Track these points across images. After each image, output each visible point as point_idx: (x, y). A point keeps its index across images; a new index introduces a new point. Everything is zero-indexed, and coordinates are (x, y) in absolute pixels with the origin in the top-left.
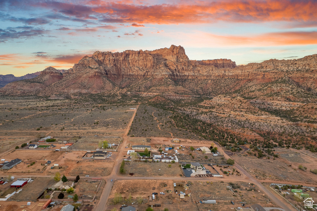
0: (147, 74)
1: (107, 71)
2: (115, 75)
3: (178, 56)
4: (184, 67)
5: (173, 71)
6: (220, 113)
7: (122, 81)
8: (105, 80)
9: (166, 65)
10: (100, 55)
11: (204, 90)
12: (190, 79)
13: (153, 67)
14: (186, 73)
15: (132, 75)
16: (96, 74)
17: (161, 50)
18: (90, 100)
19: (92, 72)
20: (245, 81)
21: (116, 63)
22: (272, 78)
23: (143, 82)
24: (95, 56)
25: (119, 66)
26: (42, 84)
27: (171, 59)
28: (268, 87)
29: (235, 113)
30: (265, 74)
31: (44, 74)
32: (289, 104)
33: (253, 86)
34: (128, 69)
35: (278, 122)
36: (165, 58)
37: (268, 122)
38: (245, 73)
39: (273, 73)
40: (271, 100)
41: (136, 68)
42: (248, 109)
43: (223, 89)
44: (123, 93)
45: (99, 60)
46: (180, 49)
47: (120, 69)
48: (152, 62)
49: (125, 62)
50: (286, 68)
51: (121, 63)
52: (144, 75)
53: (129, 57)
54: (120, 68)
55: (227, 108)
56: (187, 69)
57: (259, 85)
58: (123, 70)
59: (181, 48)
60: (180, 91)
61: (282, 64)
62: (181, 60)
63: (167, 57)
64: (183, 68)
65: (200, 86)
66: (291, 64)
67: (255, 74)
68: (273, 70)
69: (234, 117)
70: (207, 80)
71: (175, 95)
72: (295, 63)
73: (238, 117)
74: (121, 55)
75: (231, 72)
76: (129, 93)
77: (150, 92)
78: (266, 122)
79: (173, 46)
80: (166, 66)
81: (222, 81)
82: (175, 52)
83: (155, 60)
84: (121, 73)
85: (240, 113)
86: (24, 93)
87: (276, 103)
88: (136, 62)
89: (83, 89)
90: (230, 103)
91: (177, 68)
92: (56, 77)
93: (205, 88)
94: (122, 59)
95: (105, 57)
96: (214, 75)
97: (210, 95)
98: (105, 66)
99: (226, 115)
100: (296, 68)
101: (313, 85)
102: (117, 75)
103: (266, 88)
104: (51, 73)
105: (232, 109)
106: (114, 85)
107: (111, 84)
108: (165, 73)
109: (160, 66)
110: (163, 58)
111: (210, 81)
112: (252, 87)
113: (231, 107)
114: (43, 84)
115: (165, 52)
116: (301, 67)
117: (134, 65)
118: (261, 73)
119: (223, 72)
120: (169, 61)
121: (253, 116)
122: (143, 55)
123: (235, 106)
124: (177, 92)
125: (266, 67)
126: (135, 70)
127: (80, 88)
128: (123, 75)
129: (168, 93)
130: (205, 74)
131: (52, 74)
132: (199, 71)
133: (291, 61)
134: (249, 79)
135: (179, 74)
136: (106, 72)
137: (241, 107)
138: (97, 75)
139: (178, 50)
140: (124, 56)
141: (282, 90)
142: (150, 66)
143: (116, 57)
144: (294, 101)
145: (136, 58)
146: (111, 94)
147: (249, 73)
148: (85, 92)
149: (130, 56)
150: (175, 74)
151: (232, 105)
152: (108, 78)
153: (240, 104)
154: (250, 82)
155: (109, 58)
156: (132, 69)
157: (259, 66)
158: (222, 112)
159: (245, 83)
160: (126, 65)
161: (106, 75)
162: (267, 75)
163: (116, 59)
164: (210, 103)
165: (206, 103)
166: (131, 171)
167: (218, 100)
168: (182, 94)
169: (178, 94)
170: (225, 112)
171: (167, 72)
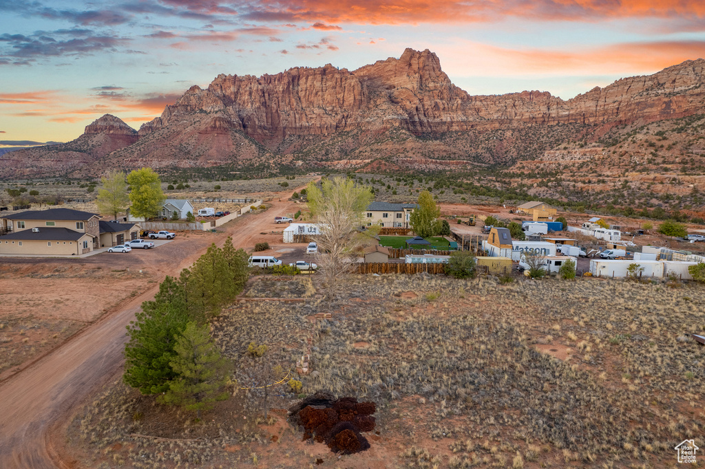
0: (344, 122)
1: (245, 119)
2: (264, 128)
3: (424, 74)
4: (438, 101)
5: (410, 113)
6: (587, 181)
7: (283, 143)
8: (238, 138)
9: (393, 100)
10: (228, 83)
11: (495, 154)
12: (456, 132)
13: (360, 104)
14: (446, 117)
15: (306, 127)
16: (218, 124)
17: (379, 64)
18: (195, 175)
19: (207, 121)
21: (267, 98)
23: (336, 140)
24: (216, 87)
25: (273, 105)
26: (85, 155)
27: (405, 83)
30: (671, 101)
31: (93, 132)
33: (650, 126)
34: (298, 113)
36: (389, 82)
38: (606, 107)
41: (317, 111)
42: (687, 163)
44: (283, 163)
45: (224, 96)
46: (428, 58)
47: (277, 115)
48: (356, 92)
49: (290, 97)
51: (280, 98)
52: (337, 127)
53: (298, 85)
54: (277, 111)
55: (607, 167)
56: (446, 106)
58: (283, 116)
59: (431, 57)
60: (436, 153)
62: (430, 85)
63: (395, 81)
64: (436, 105)
65: (483, 145)
67: (638, 104)
68: (696, 87)
69: (644, 187)
70: (500, 132)
71: (424, 160)
73: (659, 187)
74: (279, 80)
75: (566, 106)
76: (300, 163)
77: (357, 157)
79: (409, 50)
80: (393, 102)
81: (542, 131)
82: (415, 67)
83: (364, 89)
84: (279, 124)
85: (666, 176)
86: (39, 173)
88: (316, 94)
89: (184, 159)
90: (614, 153)
91: (420, 106)
92: (122, 138)
93: (498, 149)
94: (281, 89)
95: (240, 86)
96: (519, 118)
98: (241, 107)
99: (613, 184)
102: (269, 129)
104: (110, 130)
105: (626, 167)
106: (262, 149)
107: (254, 146)
108: (391, 117)
109: (378, 103)
110: (383, 84)
111: (508, 134)
112: (648, 129)
113: (622, 164)
114: (90, 154)
115: (390, 67)
117: (312, 103)
118: (660, 99)
119: (544, 109)
120: (400, 90)
122: (333, 76)
123: (636, 159)
124: (427, 154)
125: (674, 81)
126: (314, 116)
127: (175, 156)
128: (285, 128)
129: (406, 157)
130: (495, 116)
131: (111, 132)
132: (478, 111)
134: (621, 121)
135: (426, 121)
136: (242, 120)
137: (659, 160)
138: (220, 128)
139: (422, 59)
140: (286, 80)
142: (352, 101)
143: (266, 85)
145: (318, 84)
146: (252, 165)
147: (619, 104)
148: (187, 166)
149: (302, 81)
150: (417, 120)
151: (624, 157)
152: (247, 135)
153: (652, 153)
154: (623, 126)
155: (251, 88)
156: (308, 113)
157: (650, 82)
158: (594, 180)
159: (608, 131)
160: (291, 103)
161: (242, 129)
162: (680, 101)
163: (267, 89)
164: (538, 167)
165: (523, 167)
166: (329, 372)
167: (560, 156)
168: (443, 158)
169: (431, 158)
170: (606, 178)
171: (395, 113)
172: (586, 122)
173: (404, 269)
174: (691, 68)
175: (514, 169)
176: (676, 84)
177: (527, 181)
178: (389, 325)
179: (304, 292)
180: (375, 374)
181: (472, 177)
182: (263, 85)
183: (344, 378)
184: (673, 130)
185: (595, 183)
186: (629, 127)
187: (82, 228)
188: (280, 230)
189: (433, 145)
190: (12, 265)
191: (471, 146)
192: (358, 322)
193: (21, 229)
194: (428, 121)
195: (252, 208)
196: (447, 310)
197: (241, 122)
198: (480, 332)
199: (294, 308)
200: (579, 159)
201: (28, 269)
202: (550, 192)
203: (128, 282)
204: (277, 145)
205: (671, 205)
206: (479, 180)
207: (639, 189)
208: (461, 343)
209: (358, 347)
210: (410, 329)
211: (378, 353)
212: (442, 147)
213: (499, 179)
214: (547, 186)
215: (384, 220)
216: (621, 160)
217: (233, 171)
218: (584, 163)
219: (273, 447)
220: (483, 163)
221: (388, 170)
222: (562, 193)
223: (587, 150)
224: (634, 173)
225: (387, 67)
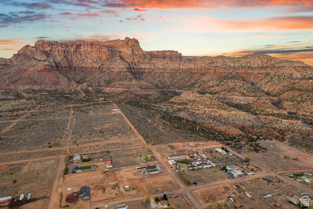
0: (102, 66)
2: (66, 67)
3: (133, 48)
4: (140, 60)
5: (129, 64)
6: (195, 109)
7: (75, 74)
8: (57, 74)
9: (122, 58)
10: (45, 45)
11: (162, 83)
12: (147, 72)
13: (108, 59)
14: (143, 66)
15: (85, 68)
16: (47, 67)
17: (114, 41)
19: (41, 65)
20: (198, 75)
21: (66, 54)
22: (223, 73)
24: (39, 46)
25: (70, 57)
27: (126, 51)
29: (209, 109)
30: (216, 69)
32: (245, 99)
34: (81, 61)
35: (245, 117)
36: (119, 50)
37: (238, 116)
38: (198, 67)
39: (223, 68)
40: (230, 95)
41: (89, 61)
42: (218, 105)
43: (180, 82)
44: (83, 88)
45: (44, 51)
46: (135, 42)
47: (71, 61)
48: (107, 54)
49: (77, 54)
50: (233, 64)
51: (72, 54)
52: (99, 68)
53: (80, 49)
54: (71, 59)
55: (200, 105)
56: (143, 62)
57: (215, 81)
58: (74, 62)
59: (136, 41)
60: (143, 86)
61: (229, 60)
62: (136, 53)
63: (121, 50)
64: (139, 61)
65: (158, 79)
66: (237, 61)
68: (223, 65)
70: (163, 73)
71: (140, 90)
72: (239, 60)
74: (71, 46)
75: (185, 65)
76: (90, 88)
77: (113, 87)
78: (237, 117)
79: (127, 38)
80: (122, 59)
81: (177, 74)
82: (130, 45)
83: (110, 53)
84: (72, 65)
85: (214, 110)
87: (235, 98)
88: (89, 53)
89: (35, 85)
91: (133, 61)
93: (163, 81)
94: (73, 50)
95: (52, 47)
96: (169, 68)
97: (170, 88)
98: (54, 57)
99: (201, 111)
100: (240, 64)
101: (255, 80)
102: (68, 68)
103: (223, 83)
107: (65, 78)
108: (122, 66)
109: (116, 59)
110: (117, 50)
111: (166, 74)
115: (119, 44)
116: (244, 64)
117: (87, 57)
118: (213, 68)
119: (178, 66)
120: (124, 54)
121: (225, 111)
122: (96, 47)
124: (141, 87)
125: (217, 62)
126: (88, 63)
127: (30, 84)
128: (75, 67)
129: (134, 89)
130: (161, 67)
132: (154, 64)
133: (236, 58)
134: (202, 73)
135: (135, 67)
136: (56, 64)
138: (48, 69)
139: (132, 42)
140: (74, 47)
141: (236, 85)
142: (105, 58)
143: (66, 48)
144: (248, 96)
145: (89, 49)
146: (71, 91)
147: (202, 67)
148: (37, 89)
149: (82, 47)
150: (132, 67)
152: (60, 71)
153: (210, 101)
155: (58, 49)
156: (85, 61)
160: (78, 57)
161: (57, 68)
163: (66, 50)
164: (180, 100)
165: (176, 99)
167: (186, 96)
168: (146, 88)
169: (143, 89)
171: (124, 65)
172: (192, 72)
175: (173, 100)
177: (179, 107)
182: (64, 48)
184: (216, 85)
185: (197, 110)
189: (142, 83)
191: (153, 79)
194: (136, 67)
200: (192, 97)
202: (186, 115)
204: (72, 75)
207: (208, 114)
212: (145, 83)
213: (170, 105)
216: (203, 103)
221: (131, 97)
223: (194, 95)
225: (118, 44)
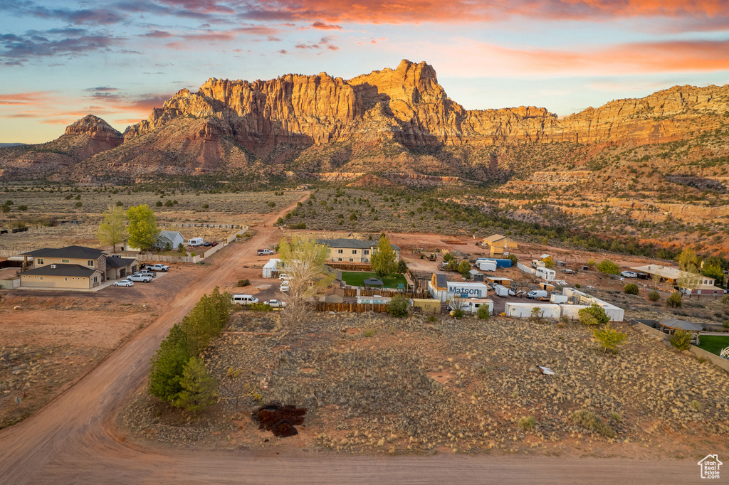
0: (337, 133)
1: (236, 126)
2: (255, 135)
3: (420, 87)
4: (433, 114)
5: (405, 126)
6: (571, 205)
7: (274, 151)
8: (228, 145)
9: (387, 112)
10: (218, 88)
12: (451, 147)
13: (354, 115)
14: (439, 132)
15: (298, 136)
16: (207, 130)
17: (374, 74)
18: (182, 184)
19: (198, 126)
20: (600, 147)
21: (259, 105)
22: (683, 134)
23: (328, 151)
24: (206, 91)
25: (265, 113)
26: (66, 157)
27: (399, 97)
28: (689, 148)
29: (623, 202)
30: (660, 126)
31: (73, 133)
33: (637, 150)
34: (291, 121)
36: (384, 93)
38: (599, 127)
39: (685, 120)
41: (309, 120)
42: (664, 191)
44: (273, 173)
45: (215, 100)
46: (424, 70)
47: (268, 122)
48: (350, 102)
49: (281, 105)
51: (272, 106)
52: (330, 137)
53: (292, 92)
54: (269, 118)
55: (591, 191)
56: (441, 120)
57: (654, 147)
58: (275, 124)
59: (427, 69)
60: (428, 168)
61: (709, 97)
62: (425, 98)
63: (389, 92)
64: (432, 119)
65: (477, 161)
67: (629, 126)
68: (683, 113)
69: (623, 213)
70: (494, 148)
71: (416, 175)
73: (637, 213)
74: (271, 86)
75: (560, 125)
76: (291, 173)
77: (349, 170)
79: (405, 62)
80: (388, 114)
81: (536, 149)
82: (411, 79)
83: (359, 99)
84: (270, 131)
85: (644, 203)
86: (14, 174)
88: (310, 102)
89: (171, 165)
90: (599, 177)
91: (415, 119)
92: (105, 141)
93: (492, 166)
94: (273, 96)
95: (231, 91)
96: (514, 135)
98: (232, 112)
99: (595, 208)
102: (260, 137)
103: (683, 149)
104: (93, 131)
105: (609, 192)
106: (251, 158)
107: (243, 155)
108: (385, 129)
109: (372, 114)
110: (379, 95)
111: (503, 150)
112: (636, 153)
113: (604, 189)
114: (70, 156)
115: (385, 78)
117: (305, 111)
118: (648, 123)
119: (538, 126)
120: (395, 101)
122: (327, 85)
123: (618, 184)
124: (420, 169)
125: (662, 107)
126: (307, 125)
127: (161, 162)
128: (276, 136)
130: (490, 133)
131: (94, 133)
132: (473, 126)
134: (612, 142)
135: (420, 134)
136: (233, 127)
137: (639, 186)
138: (209, 134)
139: (418, 71)
140: (278, 87)
142: (347, 111)
143: (258, 91)
145: (311, 93)
146: (242, 175)
148: (174, 173)
149: (296, 89)
150: (412, 133)
151: (607, 182)
152: (237, 143)
153: (633, 179)
154: (615, 147)
155: (242, 94)
156: (300, 121)
157: (641, 105)
158: (579, 203)
159: (600, 151)
160: (284, 111)
161: (232, 135)
162: (667, 126)
163: (259, 96)
164: (527, 188)
165: (513, 188)
166: (281, 389)
167: (549, 178)
168: (435, 174)
169: (423, 173)
170: (589, 203)
171: (389, 125)
172: (579, 141)
173: (355, 308)
174: (679, 94)
175: (503, 189)
176: (664, 108)
177: (515, 202)
178: (331, 356)
179: (272, 328)
180: (312, 390)
181: (462, 196)
182: (255, 92)
183: (290, 393)
184: (658, 156)
185: (578, 207)
186: (619, 149)
187: (92, 265)
188: (261, 264)
189: (427, 160)
190: (38, 298)
192: (310, 352)
193: (41, 265)
194: (423, 134)
195: (238, 236)
196: (377, 345)
197: (231, 129)
198: (395, 362)
199: (263, 341)
200: (567, 181)
201: (51, 302)
202: (534, 215)
203: (135, 315)
204: (268, 153)
205: (642, 233)
206: (468, 199)
207: (619, 214)
208: (377, 370)
209: (306, 372)
210: (345, 359)
211: (317, 376)
212: (435, 162)
213: (487, 199)
214: (532, 209)
215: (353, 256)
216: (605, 185)
217: (222, 180)
218: (570, 186)
219: (240, 433)
220: (475, 179)
221: (379, 185)
222: (546, 217)
223: (574, 172)
224: (615, 199)
225: (383, 78)
